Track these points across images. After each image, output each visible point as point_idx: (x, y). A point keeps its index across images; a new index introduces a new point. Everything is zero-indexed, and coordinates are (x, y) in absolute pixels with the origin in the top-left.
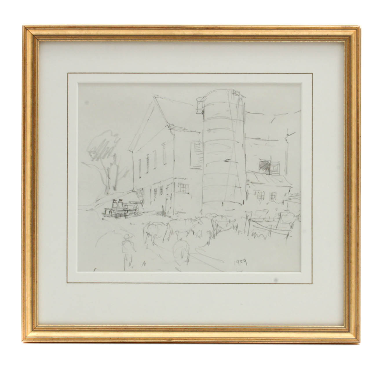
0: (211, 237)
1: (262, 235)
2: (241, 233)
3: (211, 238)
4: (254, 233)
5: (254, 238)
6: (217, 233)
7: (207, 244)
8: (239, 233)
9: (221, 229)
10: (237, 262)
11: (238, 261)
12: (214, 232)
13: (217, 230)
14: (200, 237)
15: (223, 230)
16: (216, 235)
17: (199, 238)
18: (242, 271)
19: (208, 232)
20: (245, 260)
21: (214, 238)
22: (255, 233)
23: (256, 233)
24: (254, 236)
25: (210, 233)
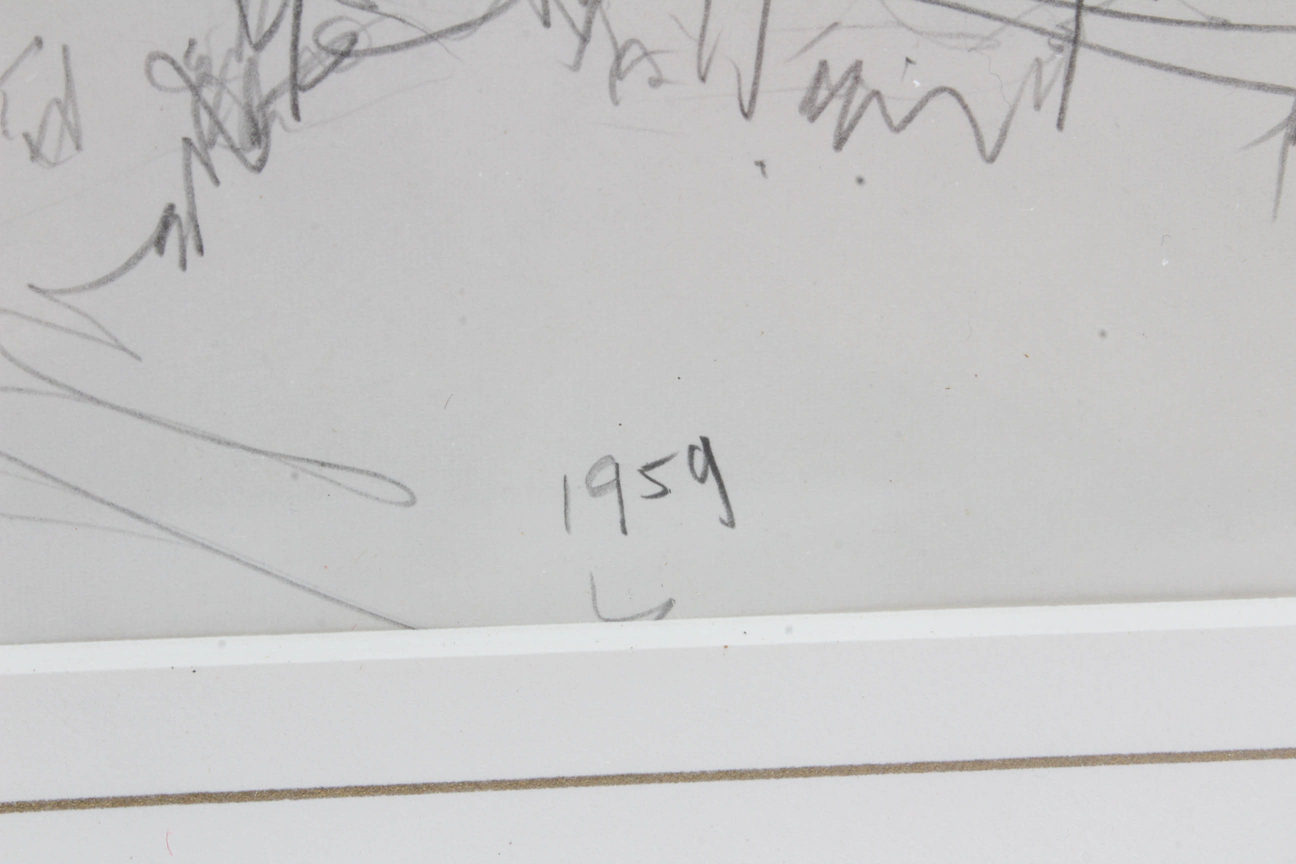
0: (212, 143)
1: (946, 99)
2: (656, 82)
3: (221, 157)
4: (835, 75)
5: (840, 142)
6: (296, 86)
7: (159, 243)
8: (617, 73)
9: (365, 17)
10: (596, 492)
11: (608, 474)
12: (251, 74)
13: (306, 39)
14: (48, 149)
15: (392, 33)
16: (283, 105)
17: (35, 153)
18: (665, 609)
19: (161, 69)
20: (710, 459)
21: (254, 156)
22: (855, 72)
23: (871, 77)
24: (835, 106)
25: (195, 89)
